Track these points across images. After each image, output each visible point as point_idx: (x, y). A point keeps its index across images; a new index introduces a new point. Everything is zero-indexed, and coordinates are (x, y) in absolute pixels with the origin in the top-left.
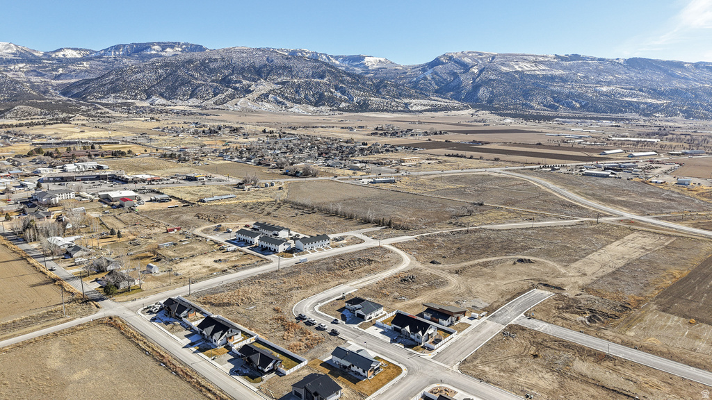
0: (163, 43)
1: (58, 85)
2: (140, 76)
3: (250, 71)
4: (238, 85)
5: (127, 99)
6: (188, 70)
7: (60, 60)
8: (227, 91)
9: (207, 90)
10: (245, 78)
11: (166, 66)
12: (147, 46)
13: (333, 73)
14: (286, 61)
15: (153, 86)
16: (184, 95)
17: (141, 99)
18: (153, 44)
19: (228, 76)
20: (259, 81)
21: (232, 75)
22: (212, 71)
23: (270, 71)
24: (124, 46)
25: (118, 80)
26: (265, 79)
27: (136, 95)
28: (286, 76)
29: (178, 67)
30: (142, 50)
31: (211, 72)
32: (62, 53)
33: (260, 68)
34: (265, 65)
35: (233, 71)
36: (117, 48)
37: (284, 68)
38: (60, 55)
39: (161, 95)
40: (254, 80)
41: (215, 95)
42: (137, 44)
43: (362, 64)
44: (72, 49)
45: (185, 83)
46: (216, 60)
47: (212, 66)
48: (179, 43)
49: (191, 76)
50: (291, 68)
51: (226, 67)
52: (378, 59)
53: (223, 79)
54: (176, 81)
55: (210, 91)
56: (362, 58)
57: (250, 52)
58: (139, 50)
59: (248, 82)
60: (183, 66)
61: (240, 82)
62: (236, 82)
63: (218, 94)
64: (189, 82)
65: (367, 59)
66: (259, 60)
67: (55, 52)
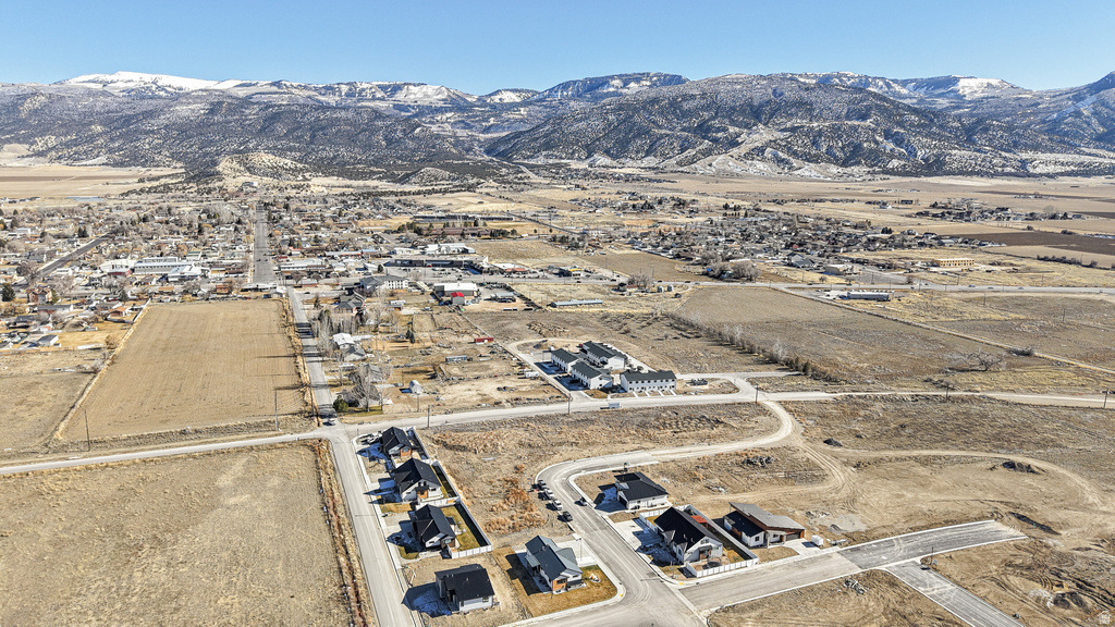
0: (626, 75)
1: (486, 140)
2: (582, 125)
3: (743, 112)
4: (720, 135)
5: (561, 158)
6: (650, 114)
7: (494, 107)
8: (701, 144)
9: (672, 144)
10: (733, 123)
11: (620, 109)
12: (604, 82)
13: (886, 109)
14: (804, 94)
15: (598, 139)
16: (638, 152)
17: (580, 159)
18: (612, 78)
19: (708, 120)
20: (755, 128)
21: (713, 118)
22: (686, 114)
23: (776, 111)
24: (575, 82)
25: (554, 131)
26: (765, 124)
27: (573, 153)
28: (802, 118)
29: (636, 110)
30: (597, 88)
31: (683, 116)
32: (499, 97)
33: (761, 106)
34: (769, 102)
35: (716, 113)
36: (565, 86)
37: (800, 104)
38: (496, 99)
39: (607, 152)
40: (747, 126)
41: (683, 151)
42: (591, 80)
43: (952, 91)
44: (511, 90)
45: (642, 132)
46: (693, 97)
47: (686, 106)
48: (648, 74)
49: (653, 122)
50: (812, 105)
51: (707, 108)
52: (985, 81)
53: (700, 126)
54: (630, 131)
55: (675, 144)
56: (956, 80)
57: (748, 82)
58: (593, 86)
59: (737, 129)
60: (644, 108)
61: (725, 130)
62: (718, 130)
63: (687, 149)
64: (648, 132)
65: (962, 83)
66: (758, 97)
67: (490, 95)
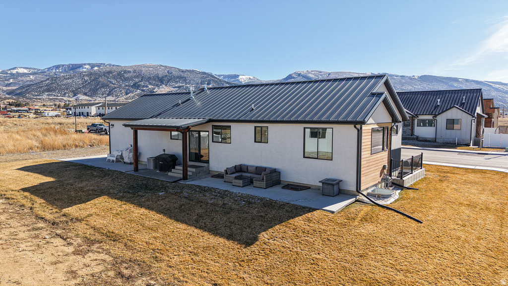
0: (92, 64)
1: (7, 90)
2: (69, 81)
3: (155, 80)
4: (144, 88)
5: (58, 96)
6: (108, 78)
7: (12, 74)
8: (136, 91)
9: (121, 91)
10: (150, 84)
11: (90, 75)
12: (80, 66)
13: (216, 81)
14: (182, 74)
15: (80, 88)
16: (103, 94)
17: (69, 97)
18: (85, 64)
19: (138, 82)
20: (161, 86)
21: (141, 82)
22: (126, 79)
23: (170, 80)
24: (63, 65)
25: (53, 83)
26: (166, 85)
27: (65, 94)
28: (182, 83)
29: (100, 76)
30: (76, 68)
31: (125, 80)
32: (16, 71)
33: (163, 77)
34: (166, 76)
35: (142, 79)
36: (57, 67)
37: (180, 77)
38: (14, 72)
39: (85, 94)
40: (158, 86)
41: (127, 94)
42: (72, 65)
43: (237, 80)
44: (24, 68)
45: (104, 86)
46: (129, 72)
47: (126, 76)
48: (104, 64)
49: (110, 82)
50: (185, 78)
51: (137, 77)
52: (248, 77)
53: (134, 85)
54: (98, 85)
55: (123, 91)
56: (238, 76)
57: (155, 67)
59: (153, 87)
60: (104, 75)
61: (147, 87)
62: (144, 86)
63: (129, 93)
64: (108, 85)
65: (241, 77)
66: (161, 73)
67: (10, 70)
